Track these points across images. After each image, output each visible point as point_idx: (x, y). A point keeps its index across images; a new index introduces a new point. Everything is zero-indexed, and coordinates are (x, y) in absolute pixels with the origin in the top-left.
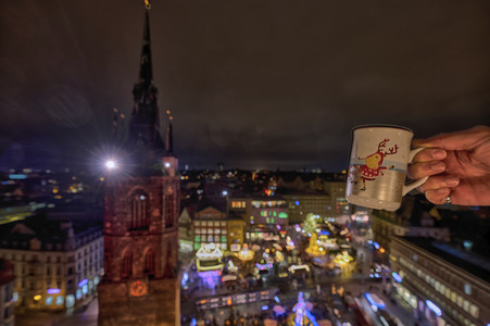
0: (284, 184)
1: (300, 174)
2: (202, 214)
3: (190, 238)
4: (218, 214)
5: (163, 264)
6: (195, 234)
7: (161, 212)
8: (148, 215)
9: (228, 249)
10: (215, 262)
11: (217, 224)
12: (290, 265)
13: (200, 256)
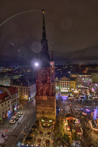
2: (62, 79)
3: (58, 85)
4: (67, 79)
5: (51, 92)
7: (50, 78)
9: (70, 89)
10: (66, 93)
11: (67, 82)
13: (62, 91)
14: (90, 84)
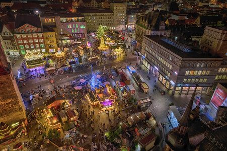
0: (83, 4)
3: (15, 46)
4: (34, 29)
6: (19, 44)
9: (47, 51)
10: (39, 61)
11: (35, 35)
12: (89, 57)
13: (27, 58)
14: (83, 34)
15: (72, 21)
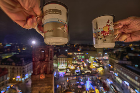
0: (83, 48)
1: (88, 45)
2: (60, 56)
4: (65, 56)
5: (49, 70)
6: (58, 62)
7: (48, 56)
8: (45, 56)
9: (67, 66)
10: (64, 70)
11: (64, 59)
12: (85, 71)
15: (79, 54)
